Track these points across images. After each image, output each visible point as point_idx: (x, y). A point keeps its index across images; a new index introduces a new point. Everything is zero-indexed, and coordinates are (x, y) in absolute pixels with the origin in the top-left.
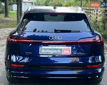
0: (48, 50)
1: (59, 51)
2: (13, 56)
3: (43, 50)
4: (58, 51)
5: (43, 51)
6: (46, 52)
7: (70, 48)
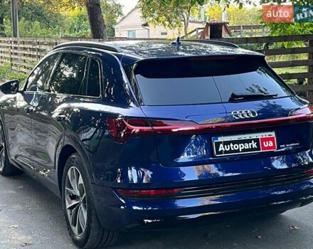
0: (231, 145)
1: (254, 145)
3: (221, 145)
4: (252, 146)
5: (221, 148)
6: (229, 148)
7: (273, 134)
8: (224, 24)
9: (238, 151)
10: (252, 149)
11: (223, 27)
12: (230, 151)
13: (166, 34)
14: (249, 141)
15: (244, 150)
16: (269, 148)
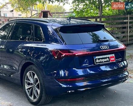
0: (100, 60)
2: (61, 71)
3: (97, 60)
7: (114, 55)
8: (49, 11)
9: (103, 62)
10: (107, 61)
11: (48, 13)
12: (100, 62)
13: (21, 15)
14: (106, 58)
15: (105, 62)
16: (113, 60)
